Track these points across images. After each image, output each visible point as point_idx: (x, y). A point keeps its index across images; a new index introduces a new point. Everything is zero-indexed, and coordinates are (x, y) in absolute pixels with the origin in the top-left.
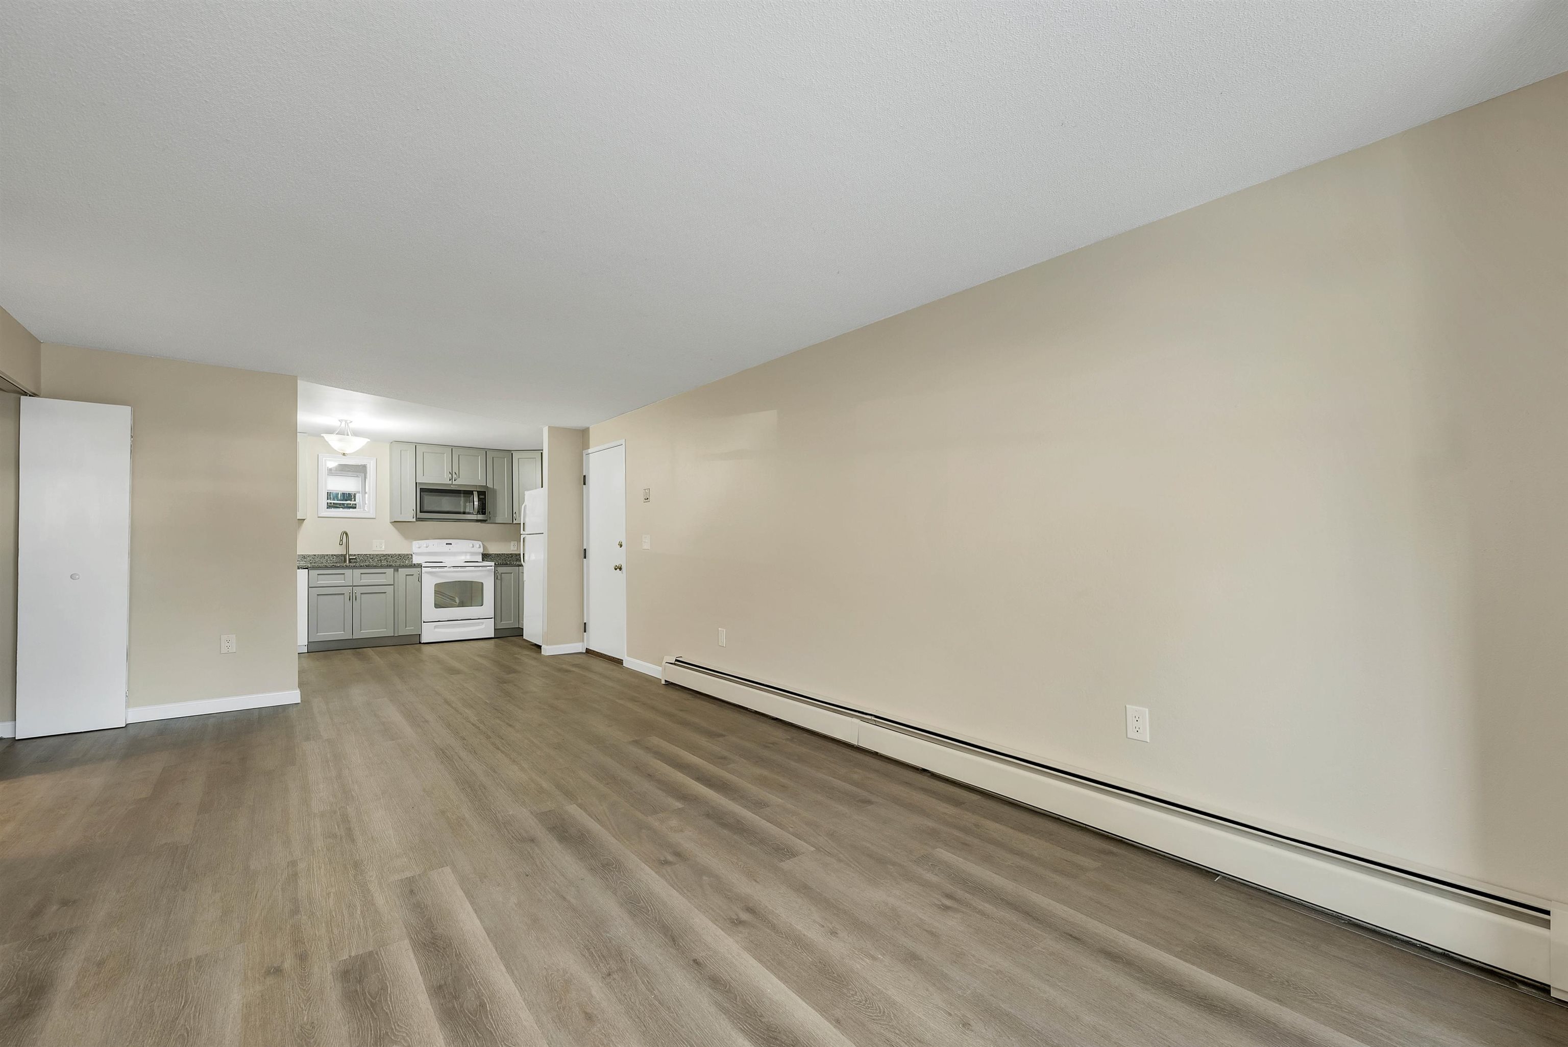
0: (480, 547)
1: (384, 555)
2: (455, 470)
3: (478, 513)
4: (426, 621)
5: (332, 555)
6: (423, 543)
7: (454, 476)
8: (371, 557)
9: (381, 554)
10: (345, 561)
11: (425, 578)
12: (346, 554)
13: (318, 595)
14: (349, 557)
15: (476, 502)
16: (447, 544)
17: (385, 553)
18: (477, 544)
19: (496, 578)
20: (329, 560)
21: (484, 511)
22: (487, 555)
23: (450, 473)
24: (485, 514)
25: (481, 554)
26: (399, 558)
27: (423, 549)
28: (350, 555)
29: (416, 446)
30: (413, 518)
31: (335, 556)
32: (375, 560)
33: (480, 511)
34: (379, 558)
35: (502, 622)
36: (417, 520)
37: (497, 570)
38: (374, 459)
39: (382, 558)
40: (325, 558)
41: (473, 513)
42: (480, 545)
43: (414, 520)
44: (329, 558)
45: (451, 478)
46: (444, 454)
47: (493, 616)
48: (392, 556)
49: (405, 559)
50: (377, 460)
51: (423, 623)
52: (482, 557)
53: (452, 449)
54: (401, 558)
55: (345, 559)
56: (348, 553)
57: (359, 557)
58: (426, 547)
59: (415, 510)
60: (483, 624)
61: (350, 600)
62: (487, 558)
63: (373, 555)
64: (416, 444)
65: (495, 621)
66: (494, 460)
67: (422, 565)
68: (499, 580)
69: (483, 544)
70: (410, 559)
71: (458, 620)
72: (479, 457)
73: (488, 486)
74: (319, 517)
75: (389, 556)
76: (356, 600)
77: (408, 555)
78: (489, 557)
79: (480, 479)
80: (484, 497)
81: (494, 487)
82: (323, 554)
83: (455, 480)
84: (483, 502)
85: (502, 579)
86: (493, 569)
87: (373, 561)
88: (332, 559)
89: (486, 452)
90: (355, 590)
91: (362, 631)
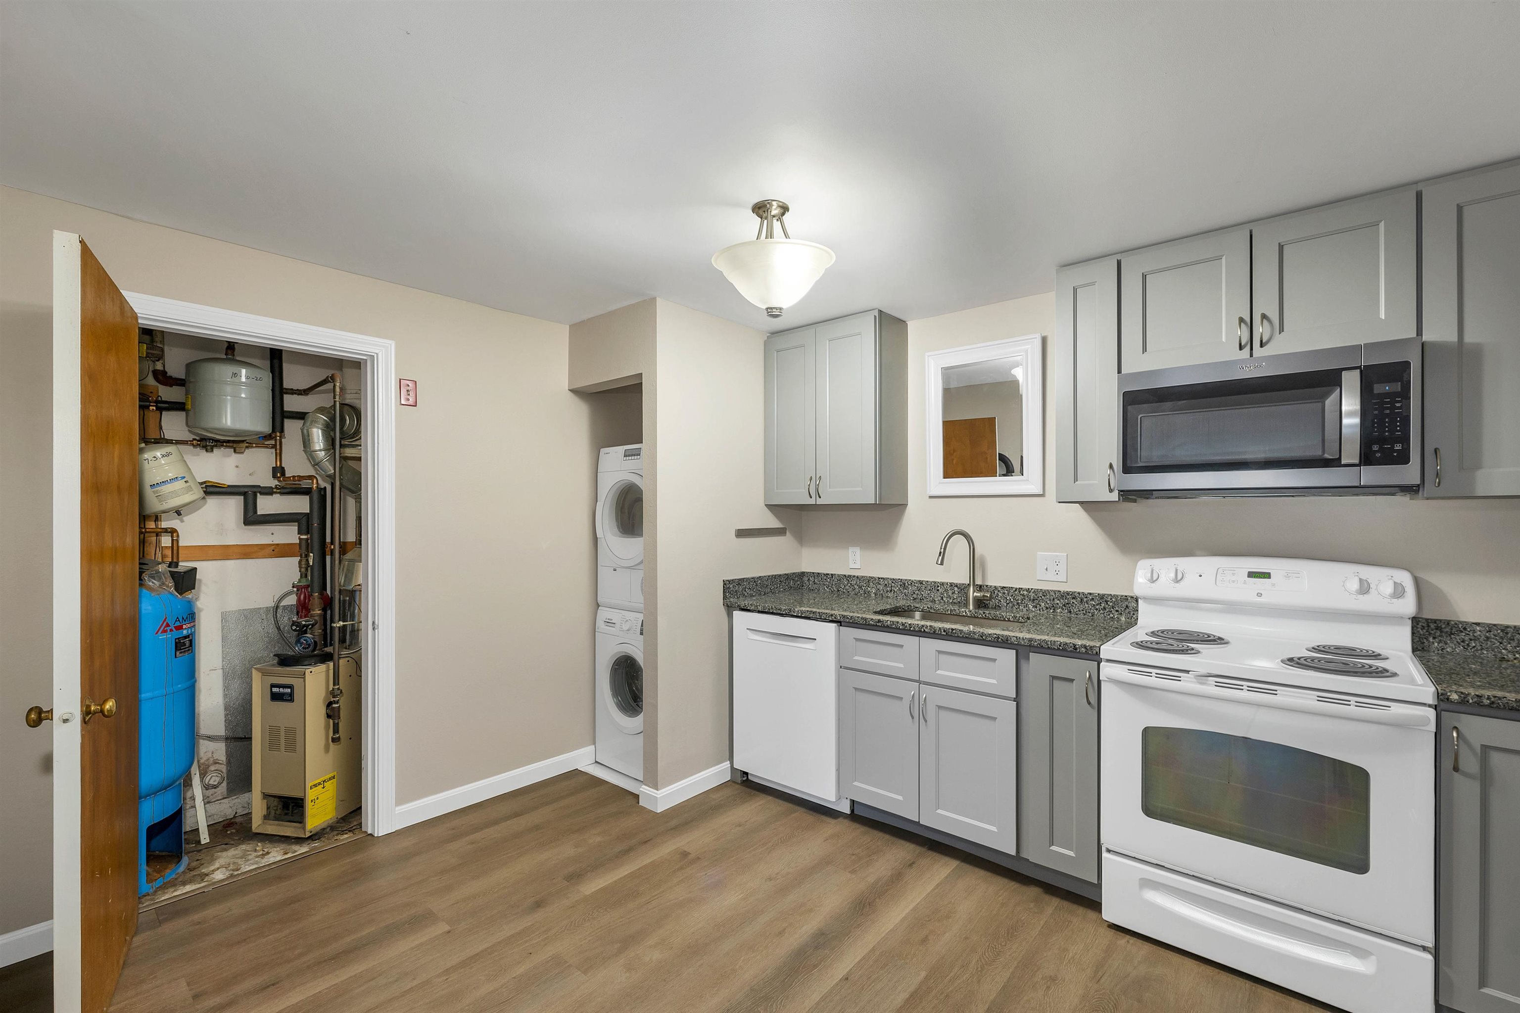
1: (1063, 595)
2: (1266, 304)
3: (1367, 459)
4: (1112, 848)
5: (951, 585)
6: (1166, 567)
7: (1258, 329)
8: (1032, 595)
9: (1054, 591)
10: (966, 605)
11: (1110, 698)
12: (969, 585)
13: (856, 689)
14: (974, 592)
15: (1351, 414)
16: (1251, 575)
17: (1064, 588)
18: (1383, 581)
19: (1447, 764)
20: (945, 595)
21: (1398, 447)
22: (1432, 626)
23: (1241, 320)
24: (1403, 458)
25: (1409, 619)
26: (1103, 605)
27: (1165, 586)
28: (980, 588)
29: (1119, 264)
30: (1111, 491)
31: (956, 589)
32: (1040, 606)
33: (1375, 448)
34: (1050, 600)
35: (1485, 990)
36: (1127, 495)
37: (1455, 728)
38: (1036, 338)
39: (1058, 602)
40: (938, 590)
41: (1340, 459)
42: (1405, 578)
43: (1114, 496)
44: (946, 590)
45: (1245, 339)
46: (1219, 258)
47: (1430, 944)
48: (1083, 598)
49: (1117, 611)
50: (1044, 341)
51: (1104, 849)
52: (1413, 633)
53: (1251, 232)
54: (1107, 606)
55: (967, 600)
56: (979, 582)
57: (1004, 593)
58: (1177, 580)
59: (1111, 466)
60: (1371, 954)
61: (913, 717)
62: (1431, 639)
63: (1036, 591)
64: (1119, 257)
65: (1442, 967)
66: (1466, 211)
67: (1098, 654)
68: (1467, 775)
69: (1417, 582)
70: (1132, 613)
71: (1237, 891)
72: (1382, 225)
73: (1425, 337)
74: (931, 497)
75: (1073, 598)
76: (926, 721)
77: (1126, 598)
78: (1440, 636)
79: (1383, 318)
80: (1397, 387)
81: (1468, 338)
82: (935, 582)
83: (1262, 346)
84: (1388, 412)
85: (1485, 778)
86: (1425, 721)
87: (1036, 607)
88: (950, 592)
89: (1419, 196)
90: (926, 691)
91: (939, 811)
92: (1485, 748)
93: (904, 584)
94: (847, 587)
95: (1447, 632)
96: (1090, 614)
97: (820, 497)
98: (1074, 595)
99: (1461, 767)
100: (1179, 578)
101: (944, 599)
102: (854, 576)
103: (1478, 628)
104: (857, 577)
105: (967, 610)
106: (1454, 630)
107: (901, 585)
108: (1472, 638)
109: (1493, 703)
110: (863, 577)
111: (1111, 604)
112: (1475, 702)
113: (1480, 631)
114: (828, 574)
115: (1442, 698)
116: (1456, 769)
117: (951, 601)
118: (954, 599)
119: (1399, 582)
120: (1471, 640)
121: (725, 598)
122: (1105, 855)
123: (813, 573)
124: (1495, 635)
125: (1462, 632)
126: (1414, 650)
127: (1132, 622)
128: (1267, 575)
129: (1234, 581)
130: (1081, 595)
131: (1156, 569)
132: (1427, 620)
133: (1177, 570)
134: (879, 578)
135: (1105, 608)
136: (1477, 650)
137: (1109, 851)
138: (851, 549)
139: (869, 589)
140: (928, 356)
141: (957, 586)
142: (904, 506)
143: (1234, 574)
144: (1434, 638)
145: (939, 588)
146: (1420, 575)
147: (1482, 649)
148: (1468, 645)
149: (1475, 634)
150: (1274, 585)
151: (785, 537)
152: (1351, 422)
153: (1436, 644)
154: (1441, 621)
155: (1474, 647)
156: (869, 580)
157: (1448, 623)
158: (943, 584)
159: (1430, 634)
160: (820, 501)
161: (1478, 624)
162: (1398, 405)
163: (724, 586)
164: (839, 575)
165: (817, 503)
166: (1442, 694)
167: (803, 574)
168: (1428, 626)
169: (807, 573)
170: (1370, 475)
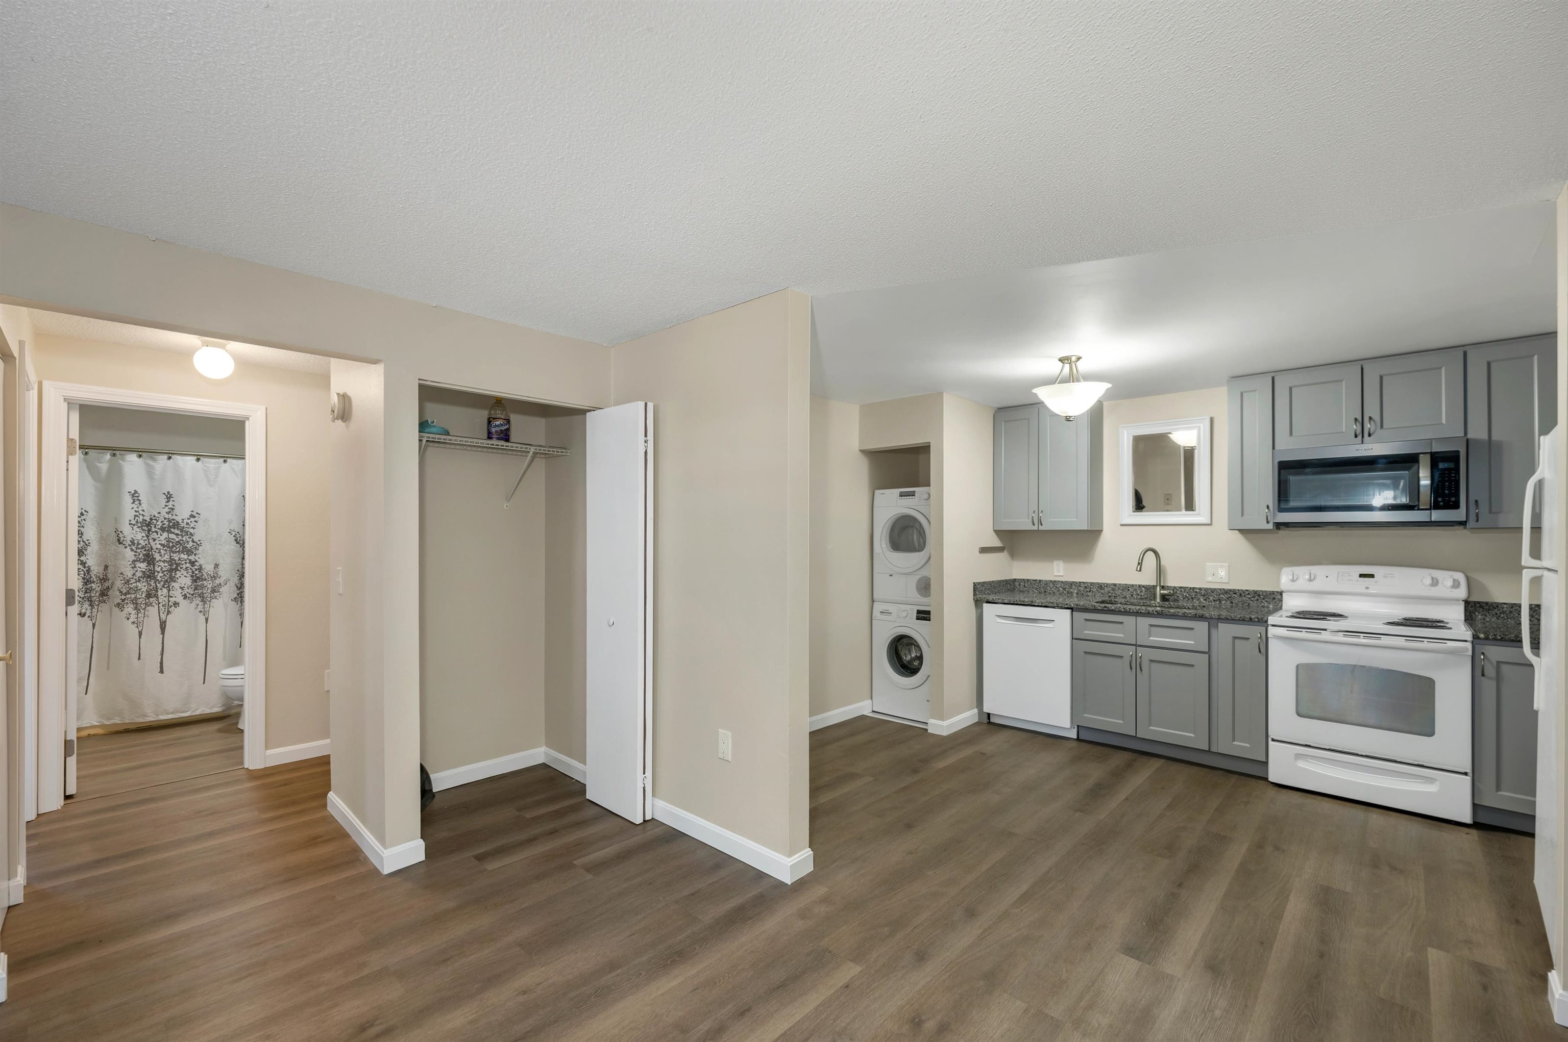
0: (1456, 584)
1: (1226, 592)
3: (1436, 506)
4: (1275, 738)
5: (1140, 586)
6: (1303, 572)
7: (1367, 426)
8: (1203, 592)
9: (1220, 589)
10: (1155, 598)
11: (1274, 647)
12: (1156, 586)
13: (1086, 653)
14: (1160, 590)
15: (1425, 479)
16: (1361, 576)
17: (1227, 587)
18: (1446, 578)
19: (1478, 673)
20: (1135, 593)
21: (1453, 499)
22: (1478, 605)
23: (1356, 420)
24: (1456, 506)
25: (1463, 601)
26: (1256, 598)
27: (1302, 583)
28: (1163, 588)
29: (1273, 379)
30: (1268, 522)
31: (1143, 589)
32: (1209, 599)
33: (1440, 499)
34: (1217, 595)
35: (1500, 793)
36: (1279, 526)
37: (1483, 653)
38: (1206, 419)
39: (1223, 596)
40: (1129, 590)
41: (1418, 505)
42: (1461, 577)
43: (1270, 526)
44: (1135, 590)
45: (1359, 431)
46: (1341, 381)
47: (1469, 770)
48: (1241, 593)
49: (1267, 601)
50: (1212, 420)
51: (1270, 739)
52: (1466, 610)
53: (1362, 366)
54: (1259, 598)
55: (1155, 595)
56: (1162, 584)
57: (1181, 591)
58: (1310, 580)
59: (1268, 507)
60: (1437, 780)
61: (1131, 668)
62: (1477, 614)
63: (1206, 590)
64: (1273, 374)
65: (1476, 783)
66: (1493, 365)
67: (1266, 622)
68: (1490, 678)
69: (1468, 579)
70: (1277, 602)
71: (1357, 755)
72: (1443, 369)
73: (1470, 436)
74: (1122, 525)
75: (1234, 593)
76: (1141, 670)
77: (1273, 593)
78: (1482, 611)
79: (1444, 423)
80: (1451, 465)
81: (1494, 438)
82: (1126, 585)
83: (1370, 435)
84: (1447, 479)
85: (1499, 678)
86: (1466, 649)
87: (1206, 600)
88: (1139, 592)
89: (1465, 354)
90: (1141, 652)
91: (1151, 728)
92: (1498, 662)
93: (1101, 586)
94: (1053, 589)
95: (1486, 609)
96: (1247, 604)
97: (1042, 525)
98: (1234, 592)
99: (1486, 674)
100: (1312, 578)
101: (1134, 596)
102: (1059, 581)
103: (1505, 606)
104: (1062, 582)
105: (1156, 603)
106: (1491, 607)
107: (1098, 587)
108: (1502, 612)
109: (1502, 638)
110: (1066, 582)
111: (1262, 597)
112: (1493, 638)
113: (1506, 608)
114: (1036, 580)
115: (1475, 637)
116: (1483, 675)
117: (1139, 597)
118: (1142, 596)
119: (1456, 579)
120: (1501, 613)
121: (975, 595)
122: (1271, 743)
123: (1024, 580)
124: (1516, 610)
125: (1495, 608)
126: (1466, 620)
127: (1278, 608)
128: (1372, 576)
129: (1350, 580)
130: (1241, 592)
131: (1296, 573)
132: (1474, 602)
133: (1310, 574)
134: (1080, 582)
135: (1258, 600)
136: (1505, 619)
137: (1273, 740)
138: (1055, 563)
139: (1072, 590)
140: (1122, 427)
141: (1144, 587)
142: (1102, 530)
143: (1350, 576)
144: (1479, 613)
145: (1129, 589)
146: (1470, 575)
147: (1507, 619)
148: (1499, 616)
149: (1504, 610)
150: (1376, 582)
151: (1003, 553)
152: (1425, 482)
153: (1480, 616)
154: (1483, 602)
155: (1503, 617)
156: (1072, 584)
157: (1487, 603)
158: (1133, 586)
159: (1476, 610)
160: (1041, 528)
161: (1505, 604)
162: (1453, 475)
163: (974, 587)
164: (1046, 581)
165: (1040, 529)
166: (1475, 635)
167: (1015, 580)
168: (1475, 605)
169: (1018, 579)
170: (1437, 515)
